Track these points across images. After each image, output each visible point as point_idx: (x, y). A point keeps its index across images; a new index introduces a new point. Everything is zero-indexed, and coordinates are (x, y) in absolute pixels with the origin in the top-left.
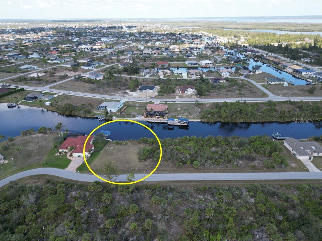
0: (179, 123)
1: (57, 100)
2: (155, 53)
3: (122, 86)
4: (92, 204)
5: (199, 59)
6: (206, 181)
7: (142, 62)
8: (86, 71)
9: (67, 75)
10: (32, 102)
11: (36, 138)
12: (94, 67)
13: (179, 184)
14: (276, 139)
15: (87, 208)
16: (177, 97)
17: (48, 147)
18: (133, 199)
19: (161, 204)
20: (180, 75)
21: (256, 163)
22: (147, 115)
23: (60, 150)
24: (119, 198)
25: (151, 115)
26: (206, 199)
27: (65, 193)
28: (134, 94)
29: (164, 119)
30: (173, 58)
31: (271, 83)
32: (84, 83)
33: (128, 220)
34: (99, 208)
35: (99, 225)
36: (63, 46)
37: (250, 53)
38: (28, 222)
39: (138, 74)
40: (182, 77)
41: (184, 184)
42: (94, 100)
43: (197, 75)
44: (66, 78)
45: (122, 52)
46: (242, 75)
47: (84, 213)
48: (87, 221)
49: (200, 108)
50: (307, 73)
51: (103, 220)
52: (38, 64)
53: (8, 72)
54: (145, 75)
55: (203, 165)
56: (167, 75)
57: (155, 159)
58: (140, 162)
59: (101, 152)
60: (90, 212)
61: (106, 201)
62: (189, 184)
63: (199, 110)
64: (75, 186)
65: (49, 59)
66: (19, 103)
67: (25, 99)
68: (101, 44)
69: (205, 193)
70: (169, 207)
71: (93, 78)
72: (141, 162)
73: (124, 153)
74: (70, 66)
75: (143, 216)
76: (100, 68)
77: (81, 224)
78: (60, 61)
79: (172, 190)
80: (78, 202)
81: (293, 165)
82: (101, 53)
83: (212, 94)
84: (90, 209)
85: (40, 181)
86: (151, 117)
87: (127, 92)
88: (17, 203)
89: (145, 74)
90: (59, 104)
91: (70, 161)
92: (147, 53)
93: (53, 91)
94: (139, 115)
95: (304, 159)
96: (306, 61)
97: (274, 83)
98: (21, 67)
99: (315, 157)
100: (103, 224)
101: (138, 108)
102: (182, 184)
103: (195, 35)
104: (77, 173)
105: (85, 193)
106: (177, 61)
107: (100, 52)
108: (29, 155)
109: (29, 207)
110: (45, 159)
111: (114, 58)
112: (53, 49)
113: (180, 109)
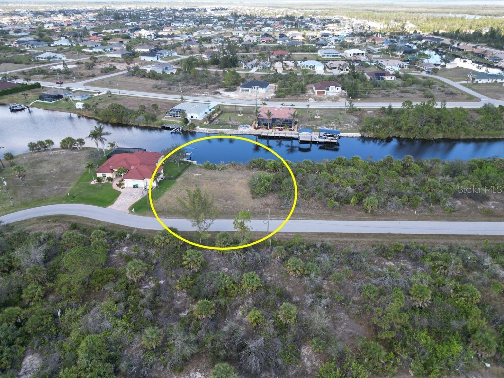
0: (320, 138)
1: (97, 101)
2: (263, 40)
3: (211, 84)
4: (162, 270)
5: (341, 49)
6: (394, 235)
7: (243, 52)
8: (146, 63)
9: (115, 68)
10: (53, 103)
11: (55, 155)
12: (160, 59)
13: (340, 239)
15: (151, 277)
16: (311, 100)
17: (77, 170)
18: (247, 263)
19: (308, 275)
20: (311, 69)
21: (491, 205)
22: (259, 125)
23: (100, 175)
24: (218, 261)
25: (266, 125)
26: (403, 270)
27: (108, 247)
28: (232, 94)
29: (292, 132)
30: (295, 47)
31: (480, 82)
32: (143, 79)
33: (239, 305)
34: (178, 277)
35: (178, 311)
36: (109, 31)
38: (27, 301)
39: (237, 68)
40: (315, 72)
41: (349, 240)
42: (162, 102)
43: (342, 70)
44: (112, 72)
45: (208, 40)
46: (422, 71)
47: (145, 287)
48: (152, 302)
49: (356, 116)
51: (185, 302)
52: (67, 53)
53: (16, 63)
54: (249, 69)
55: (382, 207)
56: (287, 69)
57: (283, 194)
58: (254, 198)
59: (178, 180)
60: (159, 285)
61: (192, 265)
62: (359, 240)
63: (356, 119)
64: (128, 236)
65: (85, 47)
66: (31, 104)
67: (41, 98)
68: (171, 30)
69: (397, 258)
70: (325, 283)
71: (159, 71)
72: (256, 199)
73: (221, 184)
74: (120, 56)
75: (272, 297)
76: (171, 59)
77: (140, 308)
78: (104, 50)
79: (326, 249)
80: (134, 265)
82: (172, 40)
83: (374, 96)
84: (159, 280)
85: (59, 226)
86: (267, 129)
87: (219, 92)
88: (8, 263)
89: (250, 67)
90: (100, 106)
91: (119, 193)
92: (250, 41)
93: (91, 89)
94: (245, 126)
97: (485, 82)
98: (38, 56)
100: (187, 311)
101: (242, 115)
102: (344, 239)
103: (327, 19)
104: (132, 215)
105: (149, 251)
106: (303, 51)
107: (170, 39)
108: (41, 181)
109: (30, 271)
110: (69, 190)
111: (194, 46)
112: (93, 35)
113: (319, 117)
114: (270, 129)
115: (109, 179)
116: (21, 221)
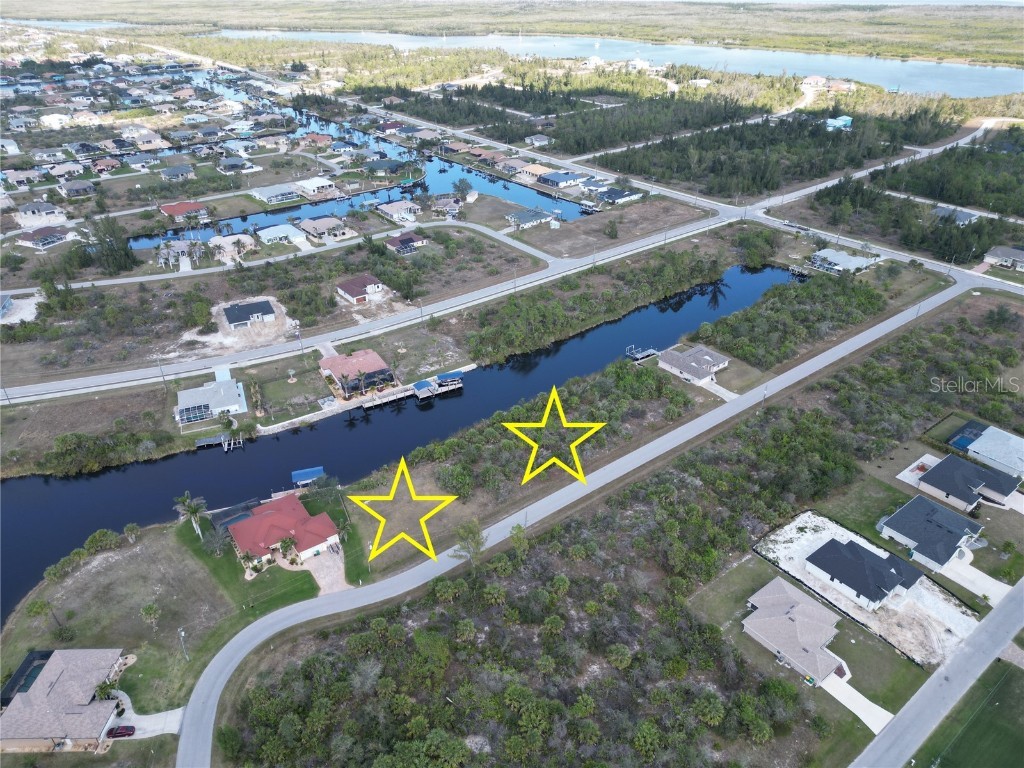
0: (440, 385)
2: (99, 168)
5: (277, 173)
6: (610, 484)
11: (108, 568)
13: (577, 509)
14: (637, 360)
16: (358, 317)
20: (286, 243)
21: (650, 418)
22: (348, 392)
24: (509, 584)
26: (642, 513)
28: (223, 339)
29: (397, 389)
30: (191, 182)
31: (526, 227)
37: (393, 131)
39: (145, 267)
40: (300, 249)
43: (337, 236)
46: (444, 214)
49: (446, 334)
50: (569, 182)
51: (526, 630)
54: (175, 266)
56: (247, 251)
58: (464, 504)
59: (353, 521)
63: (449, 339)
64: (404, 607)
70: (603, 554)
72: (466, 504)
80: (464, 625)
81: (700, 400)
83: (430, 286)
84: (482, 629)
85: (296, 645)
86: (362, 394)
87: (195, 341)
91: (306, 573)
92: (69, 173)
94: (326, 399)
95: (705, 383)
96: (537, 144)
97: (530, 226)
99: (716, 373)
101: (294, 380)
103: (153, 68)
104: (363, 588)
106: (214, 189)
113: (404, 351)
114: (366, 392)
115: (269, 562)
116: (239, 666)
